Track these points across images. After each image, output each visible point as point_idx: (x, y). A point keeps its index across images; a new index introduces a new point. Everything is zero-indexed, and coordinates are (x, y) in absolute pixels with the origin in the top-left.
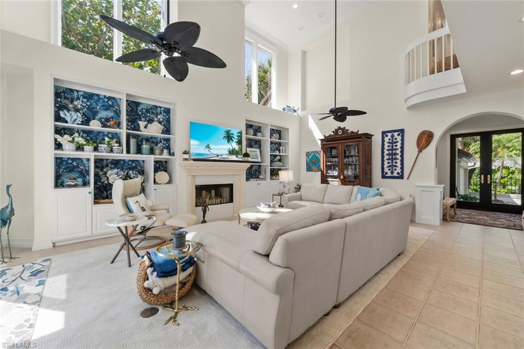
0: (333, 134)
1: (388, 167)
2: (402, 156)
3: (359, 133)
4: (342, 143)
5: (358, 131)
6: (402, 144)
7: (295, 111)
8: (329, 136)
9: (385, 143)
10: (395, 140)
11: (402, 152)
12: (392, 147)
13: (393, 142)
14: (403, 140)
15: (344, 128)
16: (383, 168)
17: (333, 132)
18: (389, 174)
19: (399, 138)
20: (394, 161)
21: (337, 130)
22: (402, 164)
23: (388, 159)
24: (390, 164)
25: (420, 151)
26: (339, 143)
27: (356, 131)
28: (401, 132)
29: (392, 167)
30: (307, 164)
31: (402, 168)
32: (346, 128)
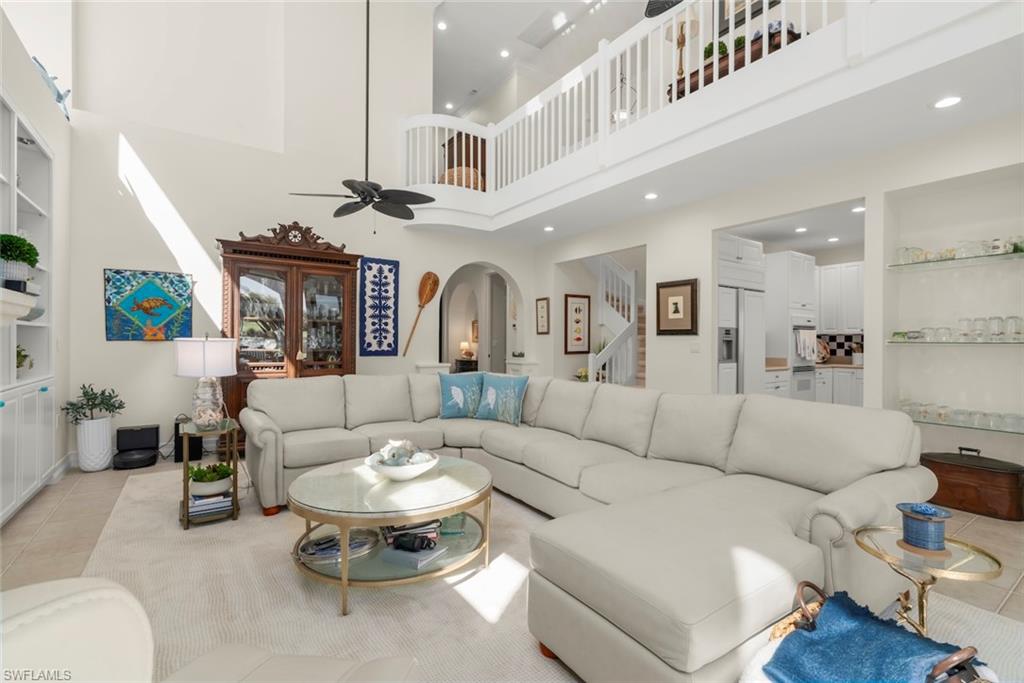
0: (271, 235)
1: (374, 331)
2: (396, 312)
3: (346, 251)
4: (296, 265)
5: (344, 246)
6: (396, 289)
7: (60, 98)
8: (257, 239)
9: (367, 282)
10: (384, 280)
11: (396, 304)
12: (380, 294)
13: (380, 284)
14: (396, 281)
15: (309, 230)
16: (363, 335)
17: (274, 230)
18: (374, 347)
19: (391, 277)
20: (384, 321)
21: (285, 230)
22: (396, 327)
23: (372, 316)
24: (377, 326)
25: (421, 307)
26: (291, 266)
27: (339, 245)
28: (395, 265)
29: (380, 332)
30: (110, 313)
31: (396, 336)
32: (313, 231)
